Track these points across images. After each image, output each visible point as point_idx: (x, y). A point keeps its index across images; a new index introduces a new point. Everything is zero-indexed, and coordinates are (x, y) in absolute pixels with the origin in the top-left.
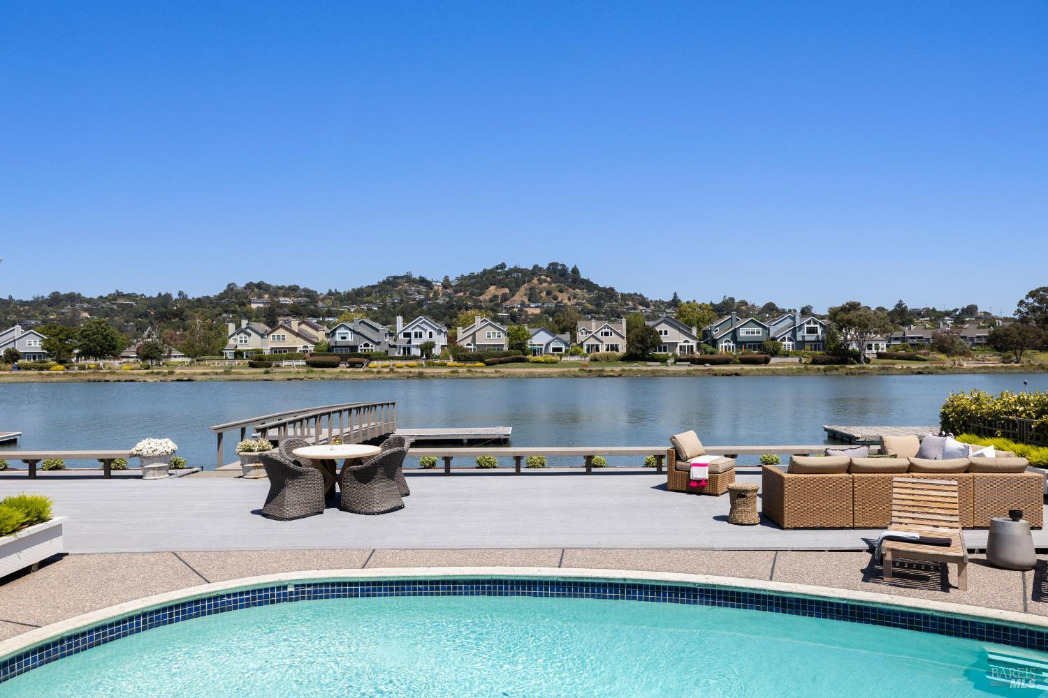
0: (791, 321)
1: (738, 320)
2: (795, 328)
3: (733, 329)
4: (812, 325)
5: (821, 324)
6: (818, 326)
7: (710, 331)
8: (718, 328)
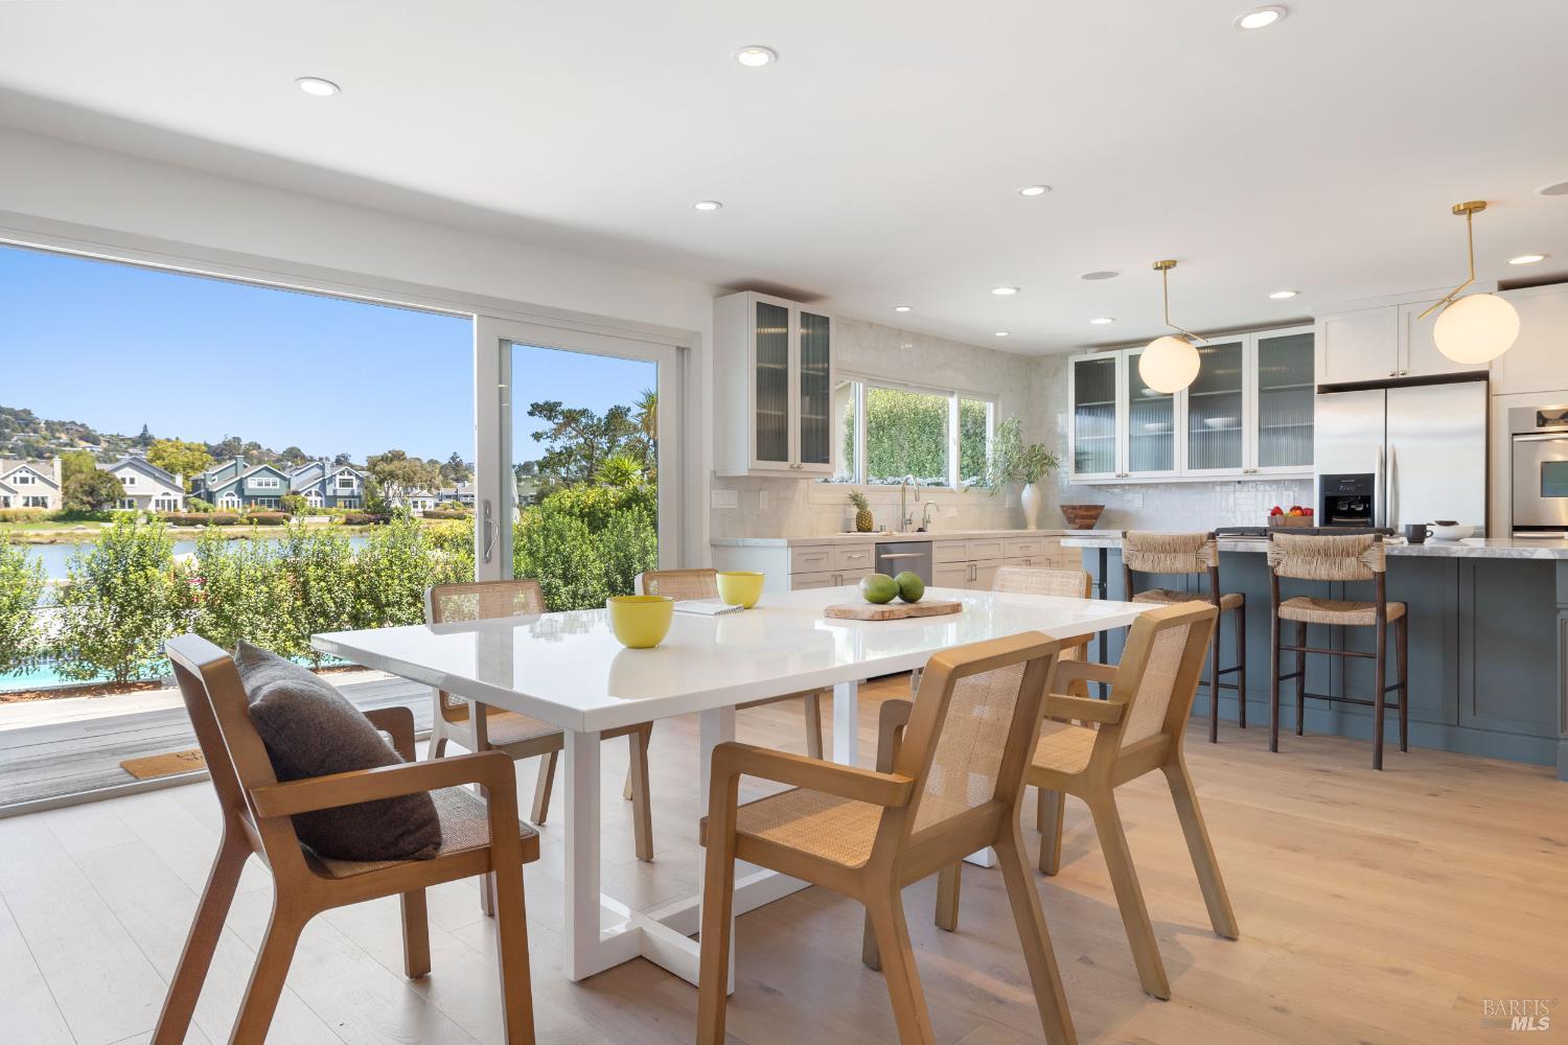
0: (318, 471)
1: (245, 467)
2: (324, 480)
3: (238, 478)
4: (346, 477)
5: (357, 476)
6: (353, 478)
7: (204, 480)
8: (216, 477)
